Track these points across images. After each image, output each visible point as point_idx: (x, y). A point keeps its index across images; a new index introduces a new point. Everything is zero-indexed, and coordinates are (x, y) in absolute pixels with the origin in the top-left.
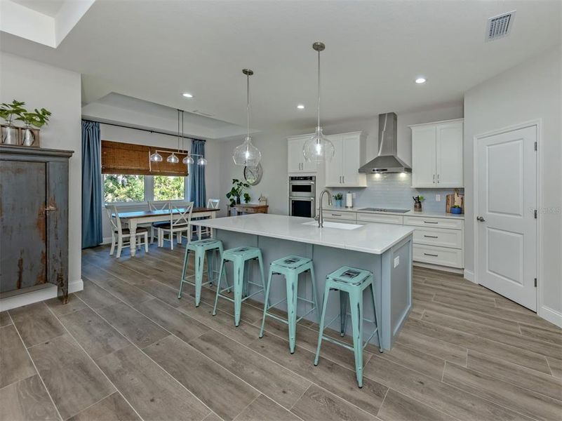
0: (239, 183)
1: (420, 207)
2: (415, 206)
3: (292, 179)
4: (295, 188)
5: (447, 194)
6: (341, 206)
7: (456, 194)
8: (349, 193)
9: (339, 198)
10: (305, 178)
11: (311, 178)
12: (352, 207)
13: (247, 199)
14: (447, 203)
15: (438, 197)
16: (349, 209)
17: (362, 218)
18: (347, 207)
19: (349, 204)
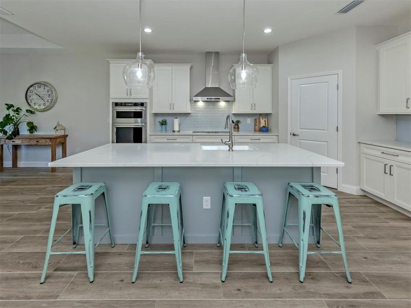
0: (15, 109)
1: (238, 128)
2: (235, 128)
3: (117, 104)
4: (120, 115)
5: (255, 118)
6: (166, 131)
7: (261, 118)
8: (176, 118)
9: (163, 123)
10: (136, 104)
11: (142, 104)
12: (179, 131)
13: (32, 128)
14: (255, 125)
15: (249, 121)
16: (176, 133)
17: (197, 140)
18: (174, 131)
19: (176, 128)
